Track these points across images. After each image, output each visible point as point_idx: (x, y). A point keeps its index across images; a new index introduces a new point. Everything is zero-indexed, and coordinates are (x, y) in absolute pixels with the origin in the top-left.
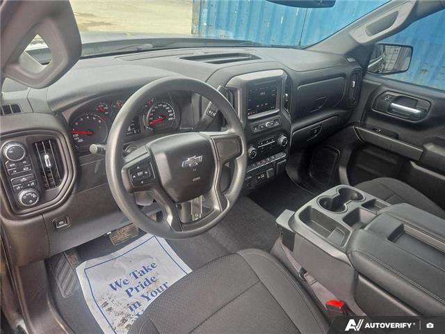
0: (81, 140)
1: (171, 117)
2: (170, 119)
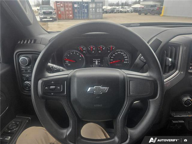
0: (69, 65)
1: (126, 61)
2: (125, 62)
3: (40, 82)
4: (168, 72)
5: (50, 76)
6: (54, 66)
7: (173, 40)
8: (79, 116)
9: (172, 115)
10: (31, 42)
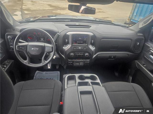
3: (17, 46)
4: (67, 45)
5: (20, 44)
6: (22, 41)
7: (67, 33)
8: (30, 56)
9: (68, 60)
10: (12, 30)
